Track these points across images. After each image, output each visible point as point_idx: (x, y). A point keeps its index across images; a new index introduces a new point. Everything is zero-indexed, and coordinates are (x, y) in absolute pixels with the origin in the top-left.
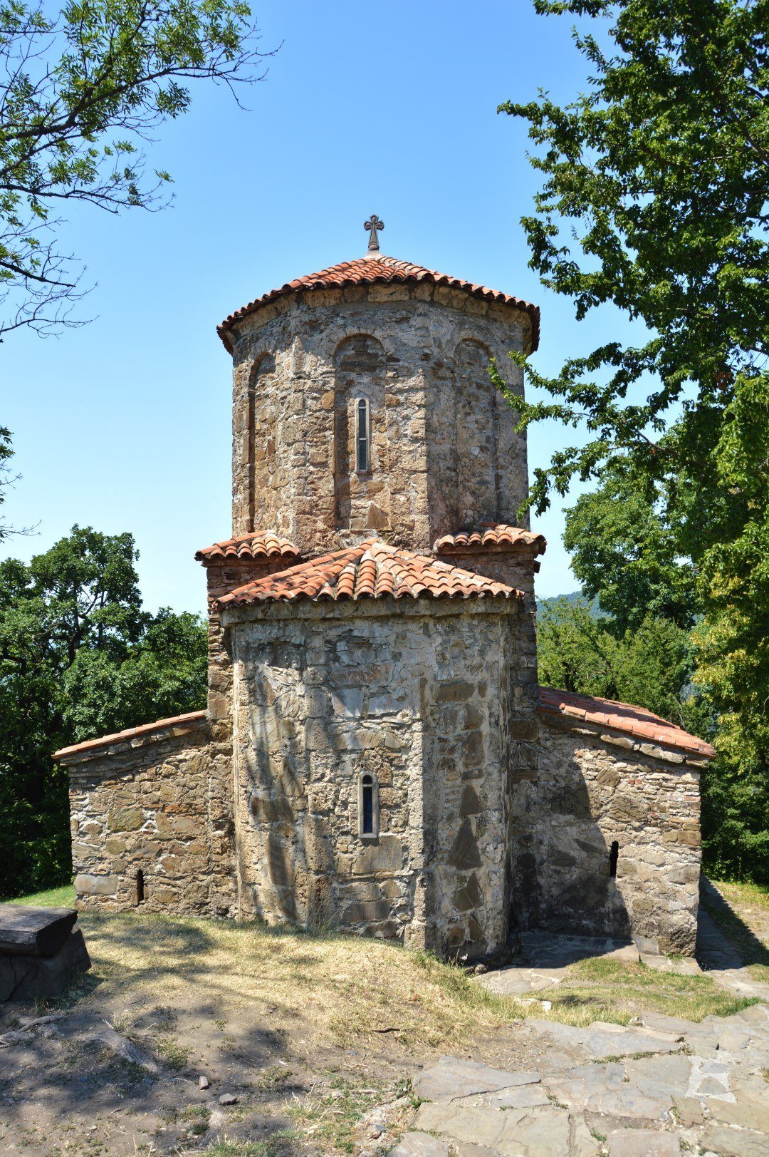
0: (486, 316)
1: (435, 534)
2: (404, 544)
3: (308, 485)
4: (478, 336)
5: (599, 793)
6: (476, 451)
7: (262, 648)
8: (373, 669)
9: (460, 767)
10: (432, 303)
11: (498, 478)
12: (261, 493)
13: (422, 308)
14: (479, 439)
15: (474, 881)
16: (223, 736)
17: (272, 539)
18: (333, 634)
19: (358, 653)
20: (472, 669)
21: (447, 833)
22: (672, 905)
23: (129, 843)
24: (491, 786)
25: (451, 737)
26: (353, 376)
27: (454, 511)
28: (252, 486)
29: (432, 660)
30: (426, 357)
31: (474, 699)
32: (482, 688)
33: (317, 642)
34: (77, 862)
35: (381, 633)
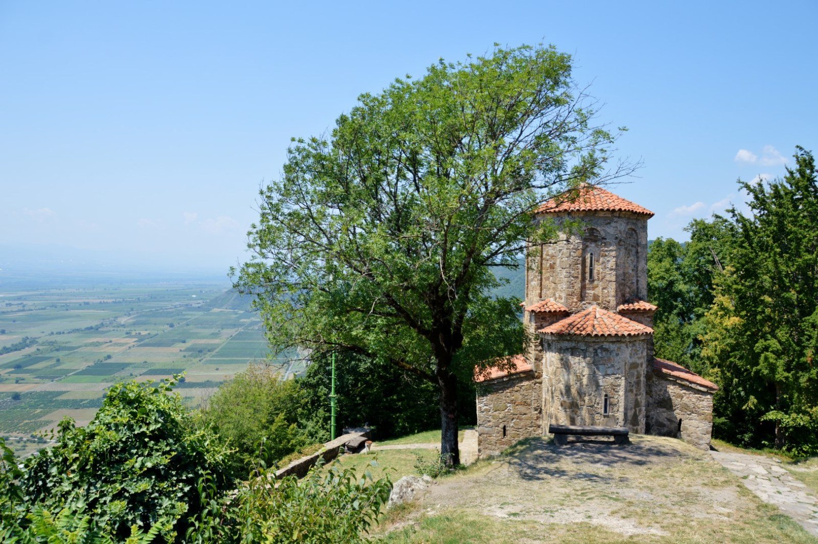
0: (636, 219)
1: (618, 304)
2: (606, 308)
3: (571, 285)
4: (633, 227)
5: (676, 401)
6: (631, 272)
7: (567, 349)
8: (609, 359)
9: (635, 392)
10: (619, 217)
11: (637, 281)
12: (545, 283)
13: (616, 219)
14: (632, 266)
15: (637, 430)
16: (539, 377)
17: (555, 304)
18: (596, 347)
19: (604, 353)
20: (639, 358)
21: (631, 413)
22: (701, 442)
23: (501, 416)
24: (642, 399)
25: (632, 382)
26: (588, 244)
27: (623, 296)
28: (541, 279)
29: (628, 356)
30: (616, 238)
31: (639, 369)
32: (642, 365)
33: (591, 349)
34: (478, 422)
35: (612, 347)
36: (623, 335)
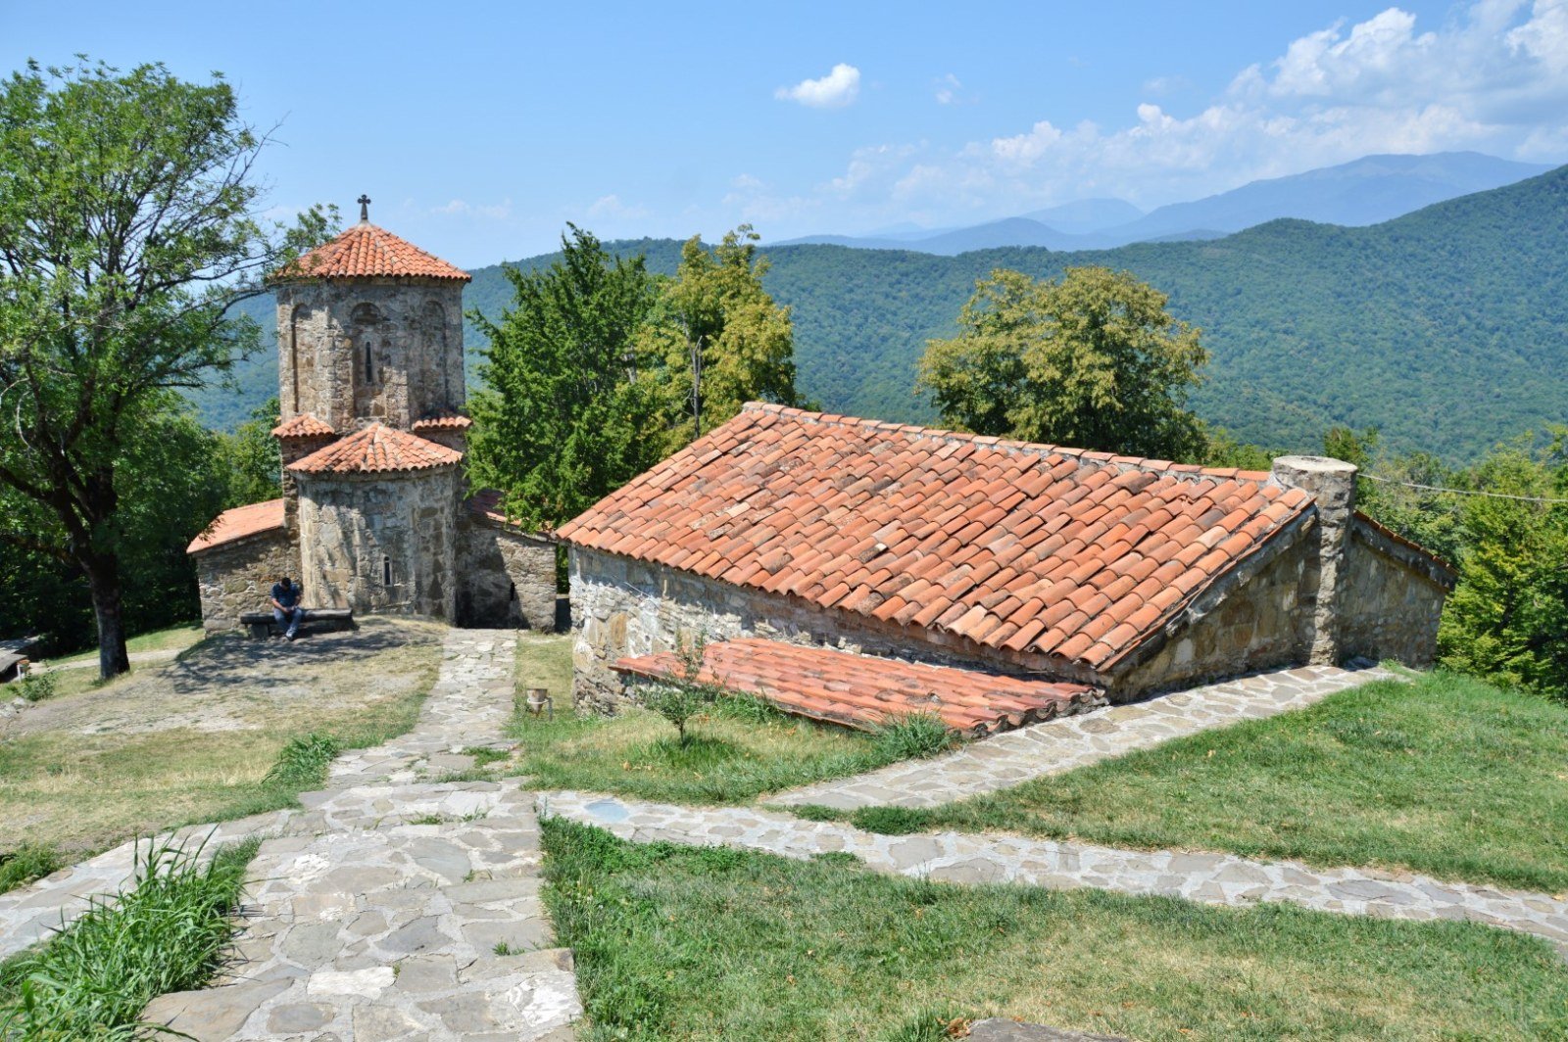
1: (413, 420)
2: (395, 426)
3: (337, 392)
4: (435, 299)
5: (507, 557)
6: (434, 367)
7: (326, 493)
8: (388, 506)
9: (432, 550)
10: (409, 285)
11: (447, 381)
12: (302, 388)
13: (403, 290)
14: (436, 359)
15: (440, 606)
16: (296, 535)
17: (317, 422)
18: (367, 488)
19: (380, 497)
20: (437, 501)
21: (427, 582)
22: (542, 613)
23: (239, 600)
24: (447, 558)
25: (427, 536)
26: (362, 327)
27: (422, 405)
28: (296, 383)
29: (417, 499)
30: (406, 318)
31: (438, 516)
32: (442, 510)
33: (359, 493)
34: (204, 613)
35: (392, 487)
36: (405, 470)
